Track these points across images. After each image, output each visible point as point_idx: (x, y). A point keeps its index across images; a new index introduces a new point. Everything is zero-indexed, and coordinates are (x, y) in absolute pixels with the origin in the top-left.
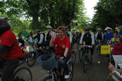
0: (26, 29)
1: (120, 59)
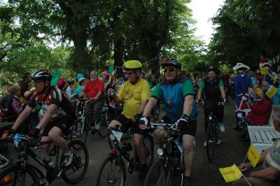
0: (59, 67)
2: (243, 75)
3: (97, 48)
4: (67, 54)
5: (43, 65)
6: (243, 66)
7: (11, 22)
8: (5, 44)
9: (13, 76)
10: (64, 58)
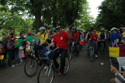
0: (28, 28)
1: (124, 60)
2: (115, 33)
5: (21, 26)
8: (4, 17)
10: (30, 24)
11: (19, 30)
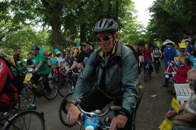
2: (169, 48)
3: (68, 30)
4: (47, 35)
5: (30, 43)
6: (170, 42)
7: (8, 13)
8: (3, 28)
9: (9, 51)
10: (45, 38)
11: (27, 49)
